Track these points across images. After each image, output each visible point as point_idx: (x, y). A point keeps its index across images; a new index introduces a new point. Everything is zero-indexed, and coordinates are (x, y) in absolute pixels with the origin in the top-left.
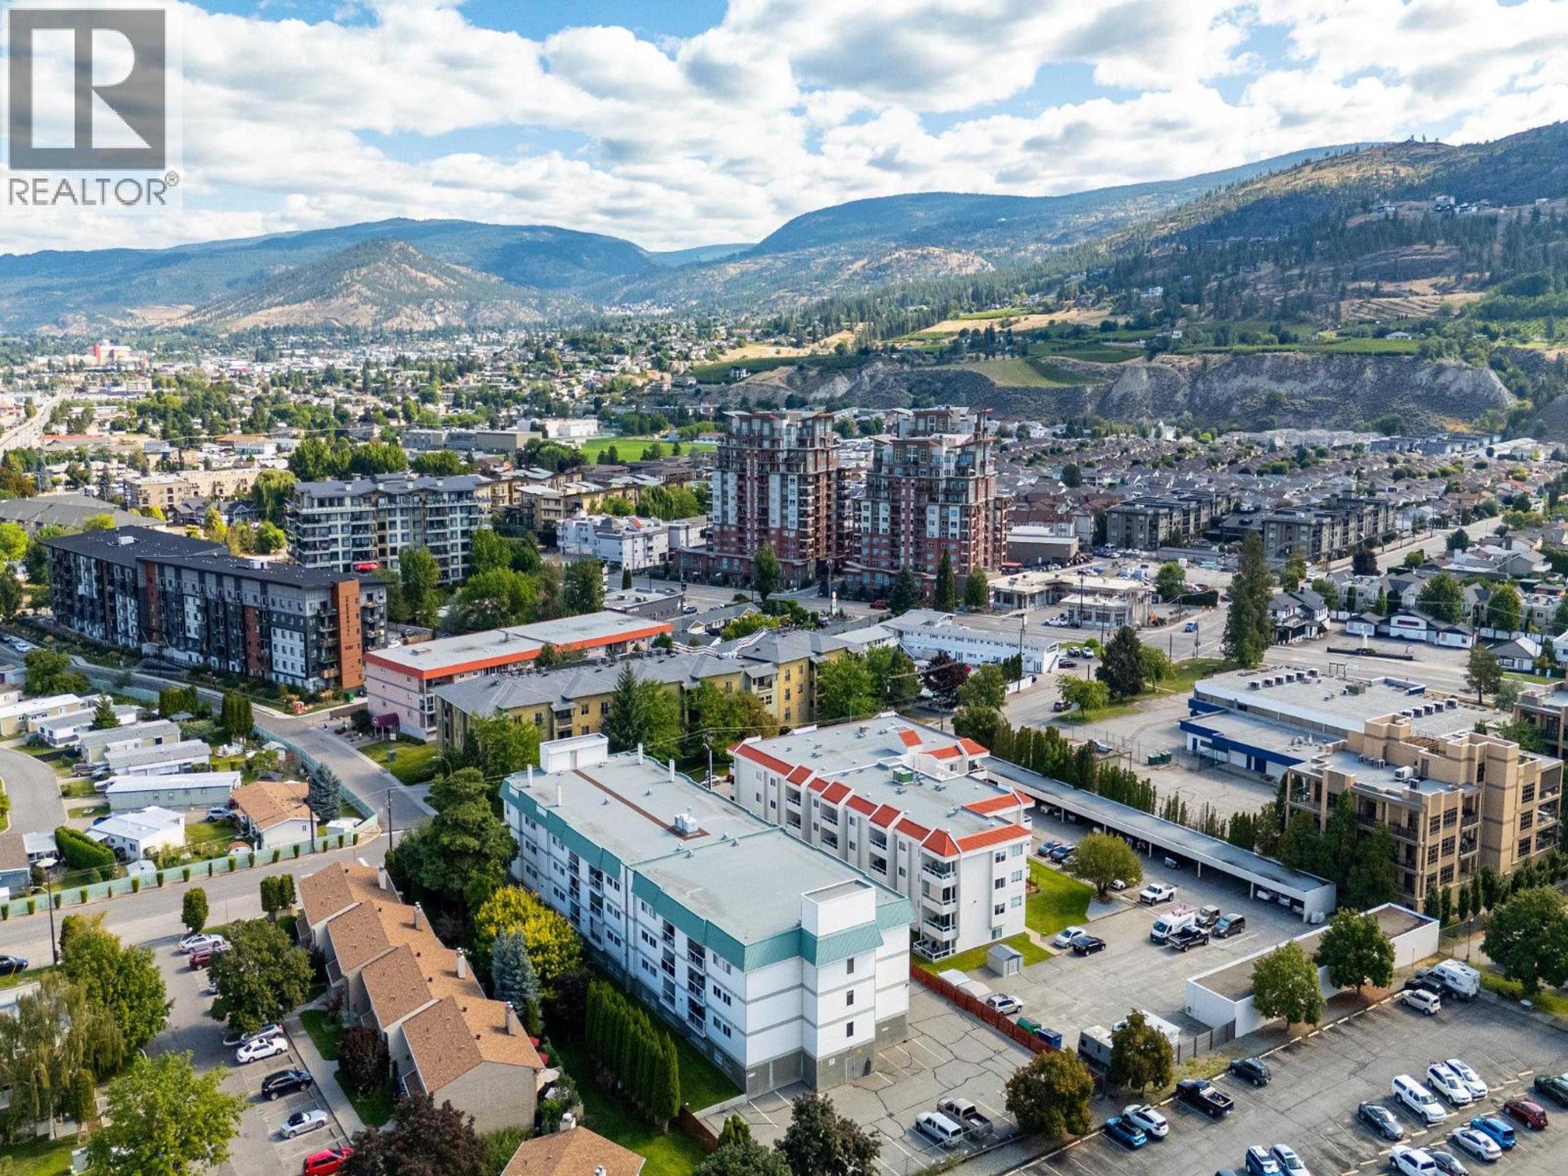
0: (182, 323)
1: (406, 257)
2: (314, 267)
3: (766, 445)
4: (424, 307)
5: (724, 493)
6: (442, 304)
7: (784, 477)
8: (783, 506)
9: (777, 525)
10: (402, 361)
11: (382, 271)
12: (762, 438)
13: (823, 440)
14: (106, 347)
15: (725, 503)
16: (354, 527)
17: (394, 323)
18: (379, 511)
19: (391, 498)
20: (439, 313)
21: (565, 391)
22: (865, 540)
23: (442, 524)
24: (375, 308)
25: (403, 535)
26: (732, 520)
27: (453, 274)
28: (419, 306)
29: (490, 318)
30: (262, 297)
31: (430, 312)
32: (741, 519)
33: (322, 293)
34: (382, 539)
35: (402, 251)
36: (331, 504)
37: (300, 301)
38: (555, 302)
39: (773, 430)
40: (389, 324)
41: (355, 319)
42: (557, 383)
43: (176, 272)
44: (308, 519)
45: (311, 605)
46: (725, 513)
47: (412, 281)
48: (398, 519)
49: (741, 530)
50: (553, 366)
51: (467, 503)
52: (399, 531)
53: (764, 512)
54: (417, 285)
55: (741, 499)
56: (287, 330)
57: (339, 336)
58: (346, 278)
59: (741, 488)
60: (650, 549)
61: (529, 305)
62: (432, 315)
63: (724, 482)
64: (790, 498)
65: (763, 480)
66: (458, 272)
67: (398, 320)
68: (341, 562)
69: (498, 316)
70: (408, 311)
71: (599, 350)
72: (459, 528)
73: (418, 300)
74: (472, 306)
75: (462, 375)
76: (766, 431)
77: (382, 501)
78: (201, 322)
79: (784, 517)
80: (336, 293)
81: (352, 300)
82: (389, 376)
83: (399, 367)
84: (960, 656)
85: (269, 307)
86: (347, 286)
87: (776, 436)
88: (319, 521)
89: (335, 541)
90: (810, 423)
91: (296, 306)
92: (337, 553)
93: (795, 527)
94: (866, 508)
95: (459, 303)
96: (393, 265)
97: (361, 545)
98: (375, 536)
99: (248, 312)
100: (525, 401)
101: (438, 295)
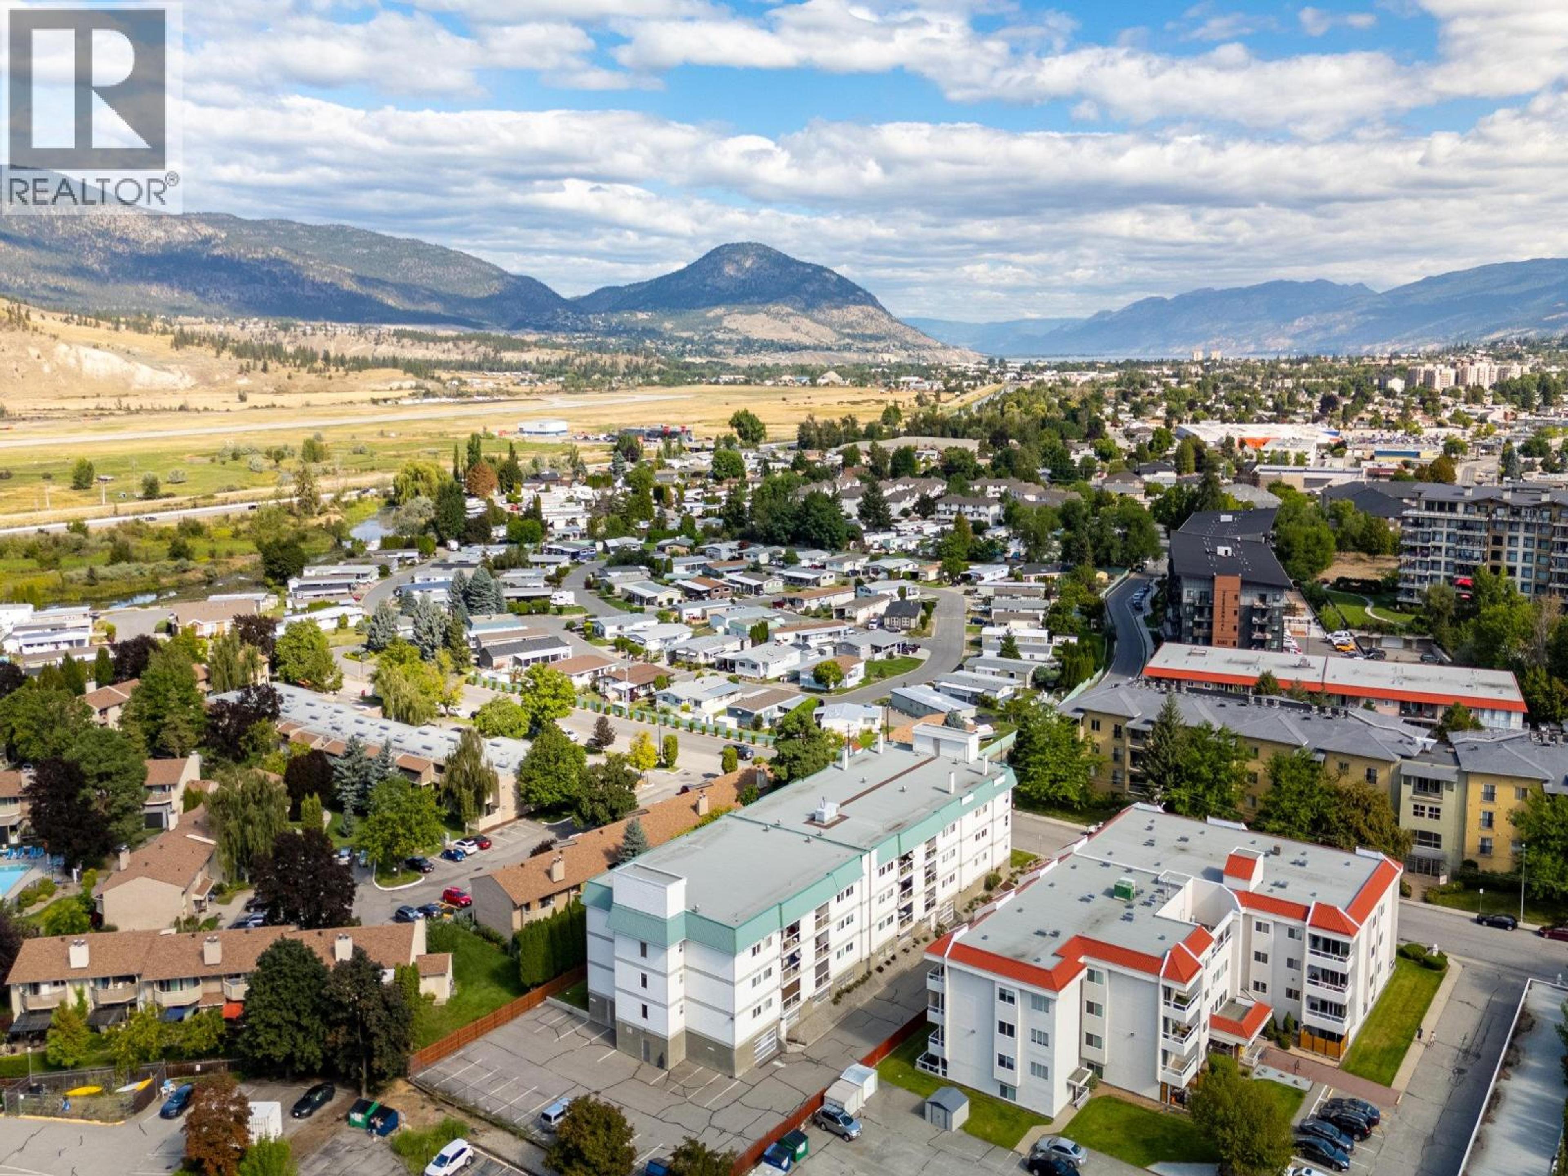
16: (1462, 537)
18: (1496, 523)
25: (1525, 554)
34: (1496, 555)
44: (1413, 521)
45: (1188, 595)
48: (1521, 535)
52: (1520, 549)
68: (1442, 573)
77: (1501, 511)
88: (1423, 525)
89: (1438, 549)
92: (1439, 563)
97: (1468, 559)
98: (1487, 550)
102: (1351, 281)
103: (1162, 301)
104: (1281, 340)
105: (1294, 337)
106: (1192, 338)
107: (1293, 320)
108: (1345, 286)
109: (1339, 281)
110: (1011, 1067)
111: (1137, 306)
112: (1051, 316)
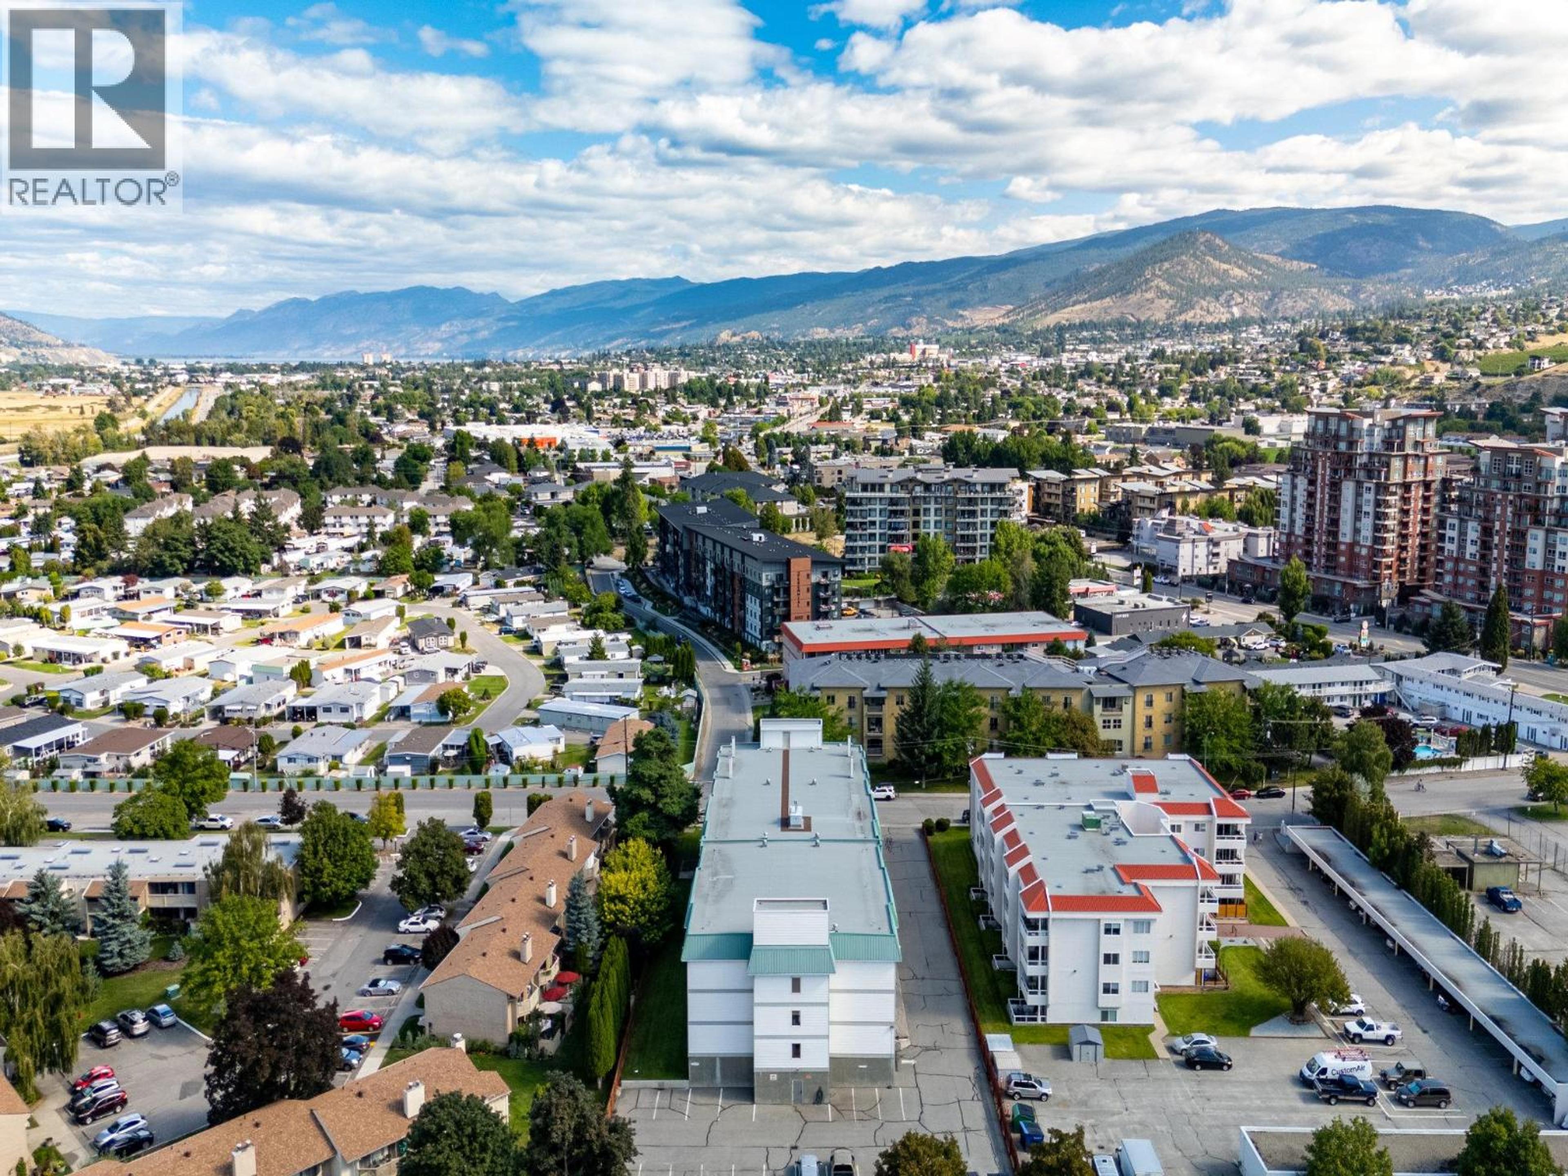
0: (998, 323)
1: (1212, 250)
2: (1120, 264)
3: (1343, 446)
4: (1222, 299)
5: (1293, 499)
6: (1242, 295)
7: (1359, 484)
8: (1357, 518)
9: (1348, 539)
10: (1158, 355)
11: (1184, 265)
12: (1337, 437)
13: (1417, 444)
14: (920, 347)
15: (1293, 510)
16: (892, 512)
17: (1188, 316)
18: (914, 498)
19: (927, 487)
20: (1237, 305)
21: (1317, 385)
22: (1449, 565)
23: (973, 514)
24: (1171, 302)
25: (936, 522)
26: (1299, 530)
27: (1256, 263)
28: (1217, 299)
29: (1293, 308)
30: (1070, 296)
31: (1228, 305)
32: (1309, 530)
33: (1122, 289)
34: (916, 525)
35: (1209, 245)
36: (873, 490)
37: (1102, 298)
38: (1370, 288)
39: (1351, 430)
40: (1183, 317)
41: (1150, 313)
42: (1310, 377)
43: (1006, 276)
44: (853, 501)
45: (767, 578)
46: (1292, 522)
47: (1215, 273)
48: (932, 507)
49: (1309, 542)
50: (1316, 357)
51: (998, 494)
52: (932, 518)
53: (1335, 522)
54: (1218, 278)
55: (1311, 506)
56: (1083, 326)
57: (1128, 331)
58: (1148, 274)
59: (1311, 495)
60: (1216, 555)
61: (1340, 293)
62: (1229, 307)
63: (1294, 487)
64: (1365, 509)
65: (1335, 486)
66: (1266, 262)
67: (1191, 314)
68: (878, 543)
69: (1302, 305)
70: (1204, 303)
71: (1377, 339)
72: (989, 519)
73: (1215, 293)
74: (1274, 296)
75: (1214, 369)
76: (1343, 431)
77: (918, 489)
78: (1013, 322)
79: (1356, 531)
80: (1135, 289)
81: (1149, 295)
82: (1142, 370)
83: (1156, 361)
84: (1469, 715)
85: (1074, 304)
86: (1147, 281)
87: (1355, 438)
88: (861, 504)
89: (873, 523)
90: (1400, 422)
91: (1097, 303)
92: (874, 535)
93: (1369, 543)
94: (1452, 527)
95: (1260, 294)
96: (1197, 258)
97: (896, 529)
98: (909, 520)
99: (1055, 310)
100: (1269, 395)
101: (1240, 287)
102: (487, 290)
103: (306, 302)
104: (430, 344)
105: (441, 340)
106: (340, 340)
107: (438, 325)
108: (481, 295)
109: (477, 289)
110: (1115, 991)
111: (281, 306)
112: (179, 314)
